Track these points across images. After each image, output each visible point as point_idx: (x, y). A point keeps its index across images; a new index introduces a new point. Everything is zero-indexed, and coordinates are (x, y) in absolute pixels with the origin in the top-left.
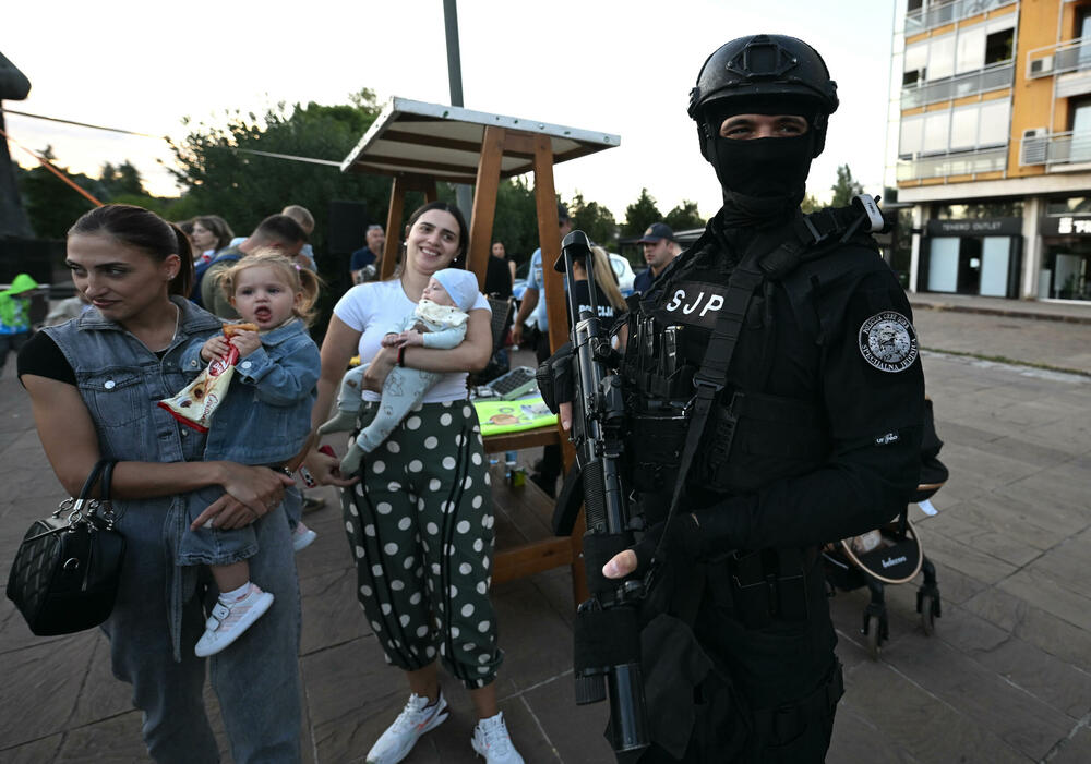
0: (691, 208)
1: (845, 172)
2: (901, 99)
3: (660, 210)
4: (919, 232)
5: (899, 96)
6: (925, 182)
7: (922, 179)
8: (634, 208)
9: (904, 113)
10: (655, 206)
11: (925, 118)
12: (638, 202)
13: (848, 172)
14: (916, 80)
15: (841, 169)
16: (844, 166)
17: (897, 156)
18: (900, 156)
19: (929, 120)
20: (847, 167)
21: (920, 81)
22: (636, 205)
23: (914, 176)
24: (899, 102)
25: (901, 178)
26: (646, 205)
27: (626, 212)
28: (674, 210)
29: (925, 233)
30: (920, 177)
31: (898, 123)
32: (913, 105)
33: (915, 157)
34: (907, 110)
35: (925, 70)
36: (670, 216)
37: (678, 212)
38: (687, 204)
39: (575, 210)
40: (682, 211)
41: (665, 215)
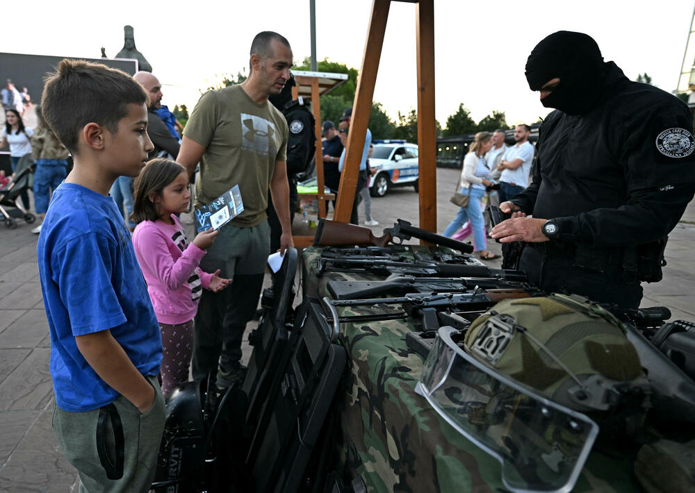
0: (499, 117)
3: (473, 119)
8: (453, 118)
10: (469, 116)
12: (456, 114)
16: (643, 75)
20: (646, 76)
22: (455, 116)
26: (462, 116)
27: (447, 121)
28: (485, 119)
36: (481, 123)
37: (488, 120)
38: (496, 113)
39: (410, 120)
40: (491, 119)
41: (477, 122)
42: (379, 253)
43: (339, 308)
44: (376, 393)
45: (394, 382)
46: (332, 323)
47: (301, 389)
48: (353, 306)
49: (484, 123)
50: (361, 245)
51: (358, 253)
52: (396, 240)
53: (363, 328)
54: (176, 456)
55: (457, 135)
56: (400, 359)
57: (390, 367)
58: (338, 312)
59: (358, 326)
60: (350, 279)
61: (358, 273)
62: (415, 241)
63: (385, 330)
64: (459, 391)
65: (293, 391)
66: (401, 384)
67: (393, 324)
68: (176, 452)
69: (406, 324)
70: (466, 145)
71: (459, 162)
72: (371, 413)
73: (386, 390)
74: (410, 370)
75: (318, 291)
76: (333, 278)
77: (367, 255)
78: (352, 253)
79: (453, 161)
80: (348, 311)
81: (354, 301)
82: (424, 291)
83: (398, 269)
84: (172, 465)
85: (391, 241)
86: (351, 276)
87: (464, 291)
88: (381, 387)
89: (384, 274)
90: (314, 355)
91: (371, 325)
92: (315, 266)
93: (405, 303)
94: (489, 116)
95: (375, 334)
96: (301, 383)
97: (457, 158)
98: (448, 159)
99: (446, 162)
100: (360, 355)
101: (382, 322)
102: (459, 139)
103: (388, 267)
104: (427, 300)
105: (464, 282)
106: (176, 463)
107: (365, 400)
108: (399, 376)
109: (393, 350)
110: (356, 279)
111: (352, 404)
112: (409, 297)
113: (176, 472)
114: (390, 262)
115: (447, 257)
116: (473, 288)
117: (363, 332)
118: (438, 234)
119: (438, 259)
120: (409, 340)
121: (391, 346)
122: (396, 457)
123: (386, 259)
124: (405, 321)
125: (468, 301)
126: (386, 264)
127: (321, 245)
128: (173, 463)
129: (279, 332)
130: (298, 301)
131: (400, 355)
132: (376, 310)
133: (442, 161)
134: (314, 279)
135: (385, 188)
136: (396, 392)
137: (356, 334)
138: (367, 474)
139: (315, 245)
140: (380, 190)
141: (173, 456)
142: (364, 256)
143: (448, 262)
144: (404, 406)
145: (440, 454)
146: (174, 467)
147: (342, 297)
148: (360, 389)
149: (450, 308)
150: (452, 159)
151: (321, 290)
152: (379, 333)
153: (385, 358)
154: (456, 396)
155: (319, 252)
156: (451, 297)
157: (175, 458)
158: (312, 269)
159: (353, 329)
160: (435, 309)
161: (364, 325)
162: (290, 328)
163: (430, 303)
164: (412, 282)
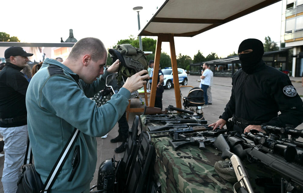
0: (214, 54)
1: (268, 39)
2: (286, 13)
3: (204, 56)
4: (296, 56)
5: (285, 12)
6: (296, 40)
7: (295, 39)
8: (196, 55)
9: (287, 18)
10: (202, 55)
11: (296, 18)
13: (270, 38)
14: (293, 6)
15: (266, 38)
16: (267, 37)
17: (285, 32)
18: (286, 32)
19: (297, 18)
20: (268, 37)
21: (294, 6)
22: (197, 55)
23: (293, 38)
24: (285, 15)
25: (287, 39)
26: (199, 55)
27: (194, 57)
28: (209, 56)
29: (298, 57)
30: (294, 38)
31: (285, 21)
32: (291, 15)
33: (293, 32)
34: (288, 17)
35: (296, 2)
36: (207, 57)
37: (210, 56)
38: (212, 53)
39: (179, 57)
40: (211, 55)
41: (205, 57)
42: (164, 116)
43: (151, 134)
44: (161, 156)
45: (165, 153)
46: (149, 138)
47: (142, 159)
48: (155, 133)
49: (208, 57)
50: (159, 114)
51: (157, 117)
52: (169, 112)
53: (158, 140)
54: (106, 182)
55: (198, 62)
56: (166, 147)
57: (164, 149)
58: (150, 135)
59: (156, 139)
60: (155, 125)
61: (157, 123)
62: (175, 112)
63: (164, 140)
64: (180, 153)
65: (140, 160)
66: (166, 153)
67: (166, 138)
68: (106, 181)
69: (170, 138)
70: (202, 66)
71: (200, 73)
72: (160, 162)
73: (163, 155)
74: (169, 150)
75: (145, 129)
76: (149, 125)
77: (160, 117)
78: (155, 117)
79: (197, 73)
80: (154, 135)
81: (155, 132)
82: (175, 128)
83: (169, 122)
84: (104, 185)
85: (168, 112)
86: (155, 124)
87: (187, 128)
88: (162, 154)
89: (164, 123)
90: (145, 148)
91: (160, 139)
92: (144, 122)
93: (169, 132)
94: (210, 54)
95: (161, 141)
96: (142, 157)
97: (199, 71)
98: (195, 72)
99: (195, 73)
100: (157, 147)
101: (163, 138)
102: (199, 64)
103: (166, 121)
104: (175, 131)
105: (187, 125)
106: (105, 184)
107: (159, 159)
108: (166, 151)
109: (165, 145)
110: (157, 125)
111: (156, 161)
112: (171, 130)
113: (106, 187)
114: (167, 119)
115: (185, 117)
116: (189, 127)
117: (158, 141)
118: (182, 109)
119: (182, 117)
120: (169, 142)
121: (164, 144)
122: (166, 171)
123: (165, 118)
124: (169, 137)
125: (187, 131)
126: (165, 120)
127: (146, 114)
128: (104, 184)
129: (134, 143)
130: (139, 133)
131: (167, 146)
132: (162, 134)
133: (193, 73)
134: (144, 126)
135: (170, 86)
136: (165, 155)
137: (156, 141)
138: (161, 180)
139: (144, 115)
140: (169, 87)
141: (105, 182)
142: (159, 118)
143: (185, 118)
144: (166, 158)
145: (173, 167)
146: (105, 186)
147: (152, 131)
148: (158, 157)
149: (182, 133)
150: (197, 72)
151: (146, 129)
152: (162, 141)
153: (163, 147)
154: (179, 155)
155: (145, 116)
156: (182, 130)
157: (105, 183)
158: (143, 122)
159: (155, 140)
160: (177, 134)
161: (158, 139)
162: (137, 142)
163: (176, 132)
164: (172, 125)
